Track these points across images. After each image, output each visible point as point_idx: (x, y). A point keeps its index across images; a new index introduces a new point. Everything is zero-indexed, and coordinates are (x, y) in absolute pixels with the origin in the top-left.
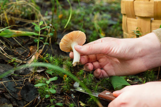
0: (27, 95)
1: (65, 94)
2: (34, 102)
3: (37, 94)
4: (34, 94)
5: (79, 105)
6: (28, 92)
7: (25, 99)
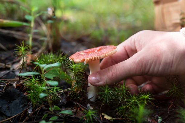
0: (8, 107)
1: (75, 103)
2: (22, 116)
3: (26, 105)
4: (21, 106)
5: (101, 118)
6: (10, 102)
7: (5, 112)
